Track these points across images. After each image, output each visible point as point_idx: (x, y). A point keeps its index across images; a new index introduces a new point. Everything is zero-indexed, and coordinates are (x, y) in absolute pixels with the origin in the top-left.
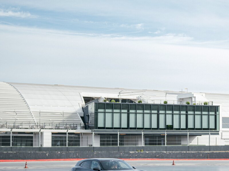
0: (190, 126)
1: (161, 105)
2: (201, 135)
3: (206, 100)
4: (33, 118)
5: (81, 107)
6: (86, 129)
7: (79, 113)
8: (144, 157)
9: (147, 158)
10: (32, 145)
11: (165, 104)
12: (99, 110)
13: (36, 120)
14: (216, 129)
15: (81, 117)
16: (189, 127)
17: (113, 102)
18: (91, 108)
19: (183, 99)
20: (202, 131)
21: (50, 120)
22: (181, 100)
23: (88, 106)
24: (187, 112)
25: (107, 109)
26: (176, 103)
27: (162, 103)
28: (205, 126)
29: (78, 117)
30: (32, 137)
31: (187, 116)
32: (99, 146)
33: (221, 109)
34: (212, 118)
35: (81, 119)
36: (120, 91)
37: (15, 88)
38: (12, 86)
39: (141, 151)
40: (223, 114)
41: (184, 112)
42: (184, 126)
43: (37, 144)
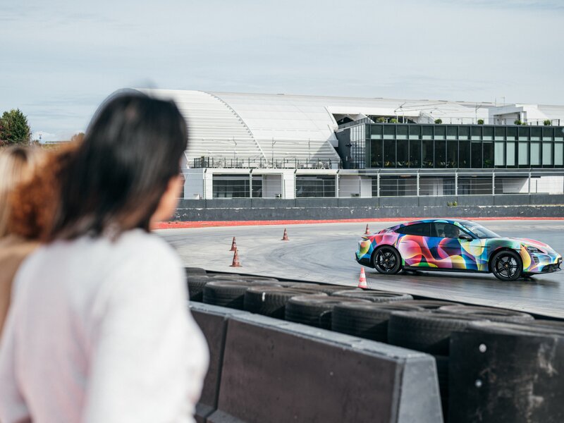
0: (523, 161)
1: (474, 127)
2: (539, 177)
4: (260, 150)
5: (333, 132)
6: (345, 168)
7: (331, 141)
8: (501, 215)
9: (506, 215)
11: (481, 125)
12: (373, 137)
13: (265, 153)
15: (335, 148)
16: (520, 163)
17: (396, 122)
18: (358, 134)
19: (501, 115)
20: (542, 170)
21: (286, 154)
22: (498, 117)
23: (349, 129)
24: (517, 138)
25: (385, 134)
27: (476, 123)
28: (547, 161)
29: (330, 148)
30: (260, 182)
31: (517, 143)
32: (371, 197)
35: (335, 151)
36: (401, 103)
37: (221, 100)
38: (216, 97)
39: (454, 205)
41: (513, 139)
42: (511, 162)
43: (269, 194)
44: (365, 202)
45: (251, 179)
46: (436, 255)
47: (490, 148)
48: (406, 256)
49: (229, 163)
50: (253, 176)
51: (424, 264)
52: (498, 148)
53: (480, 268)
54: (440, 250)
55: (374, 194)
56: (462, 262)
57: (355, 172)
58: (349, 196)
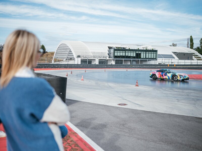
0: (147, 57)
3: (153, 48)
6: (110, 58)
10: (91, 63)
12: (115, 51)
13: (92, 55)
14: (156, 58)
15: (108, 54)
17: (120, 48)
18: (112, 51)
19: (144, 47)
20: (151, 59)
21: (97, 55)
24: (146, 52)
25: (118, 51)
26: (142, 49)
27: (137, 49)
28: (152, 57)
30: (91, 61)
31: (146, 53)
33: (158, 51)
34: (155, 54)
40: (159, 53)
41: (145, 52)
42: (145, 57)
43: (93, 63)
44: (114, 65)
46: (163, 76)
47: (140, 54)
48: (157, 76)
49: (84, 56)
50: (88, 59)
51: (160, 78)
52: (142, 54)
53: (170, 79)
54: (163, 75)
56: (167, 78)
57: (112, 59)
58: (110, 64)
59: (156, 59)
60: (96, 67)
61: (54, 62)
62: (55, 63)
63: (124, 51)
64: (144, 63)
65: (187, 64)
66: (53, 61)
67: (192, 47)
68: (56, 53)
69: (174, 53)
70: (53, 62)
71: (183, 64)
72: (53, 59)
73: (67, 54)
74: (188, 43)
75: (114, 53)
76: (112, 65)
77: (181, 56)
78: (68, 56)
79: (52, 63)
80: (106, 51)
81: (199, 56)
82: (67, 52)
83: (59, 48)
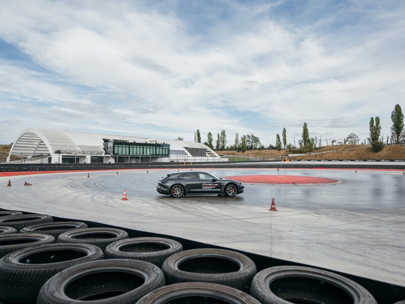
0: (158, 153)
4: (78, 148)
6: (106, 154)
11: (146, 143)
13: (80, 150)
15: (103, 149)
18: (110, 145)
20: (163, 156)
21: (88, 150)
23: (108, 143)
24: (156, 147)
25: (119, 145)
28: (164, 153)
30: (78, 158)
31: (156, 149)
33: (171, 146)
34: (167, 150)
40: (171, 148)
42: (154, 153)
43: (82, 162)
44: (113, 164)
45: (76, 157)
49: (68, 152)
55: (116, 162)
57: (110, 155)
58: (108, 163)
59: (167, 156)
60: (86, 167)
61: (11, 160)
62: (13, 162)
63: (127, 145)
64: (154, 161)
65: (203, 161)
66: (8, 159)
67: (199, 141)
68: (15, 146)
69: (186, 148)
70: (8, 161)
71: (200, 161)
72: (9, 156)
73: (34, 149)
74: (195, 137)
75: (114, 147)
76: (110, 164)
77: (194, 152)
78: (36, 152)
79: (5, 161)
80: (101, 144)
81: (208, 150)
82: (35, 146)
83: (21, 139)
